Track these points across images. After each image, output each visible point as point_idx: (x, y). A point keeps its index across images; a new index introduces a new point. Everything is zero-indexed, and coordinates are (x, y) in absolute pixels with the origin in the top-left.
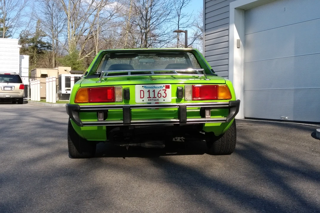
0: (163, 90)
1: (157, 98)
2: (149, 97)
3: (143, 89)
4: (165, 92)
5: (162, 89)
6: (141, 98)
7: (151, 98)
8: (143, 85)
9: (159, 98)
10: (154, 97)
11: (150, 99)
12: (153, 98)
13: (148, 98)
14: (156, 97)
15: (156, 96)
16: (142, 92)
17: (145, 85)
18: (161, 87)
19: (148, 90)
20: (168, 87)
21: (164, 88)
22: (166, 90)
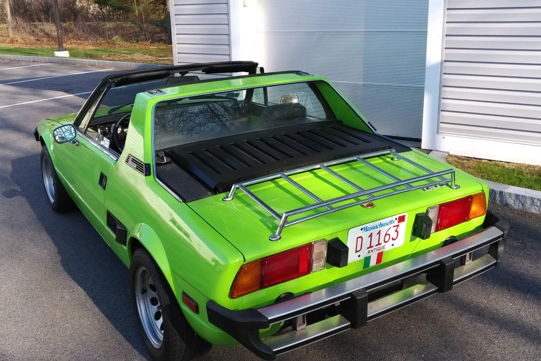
0: (394, 227)
1: (383, 244)
2: (371, 247)
3: (361, 234)
4: (396, 231)
5: (392, 226)
6: (356, 252)
7: (373, 246)
8: (362, 227)
9: (385, 244)
10: (379, 244)
11: (370, 249)
12: (376, 245)
13: (368, 248)
14: (381, 244)
15: (382, 241)
16: (360, 240)
17: (365, 226)
18: (391, 222)
19: (369, 233)
20: (402, 219)
21: (396, 223)
22: (398, 226)
